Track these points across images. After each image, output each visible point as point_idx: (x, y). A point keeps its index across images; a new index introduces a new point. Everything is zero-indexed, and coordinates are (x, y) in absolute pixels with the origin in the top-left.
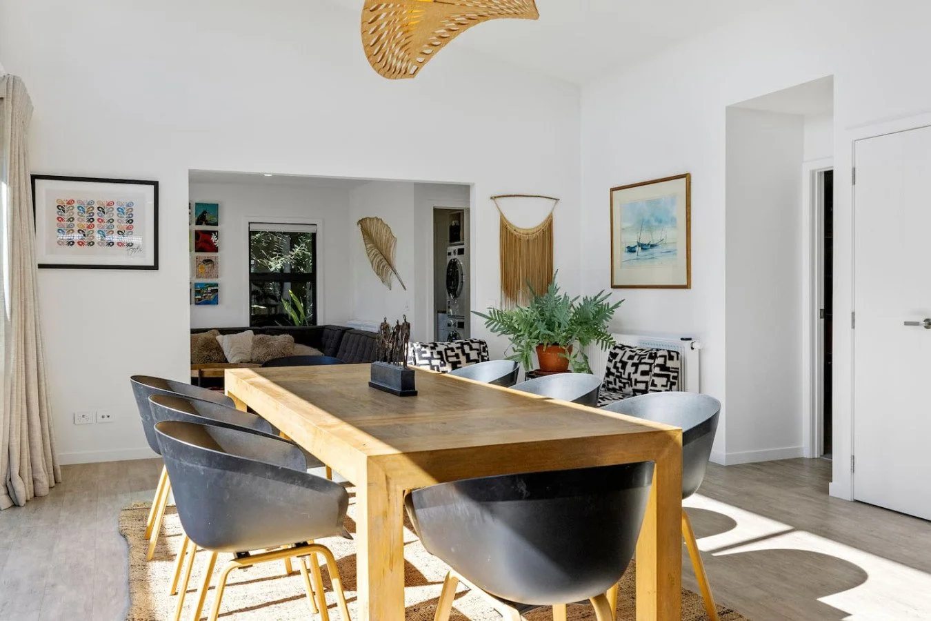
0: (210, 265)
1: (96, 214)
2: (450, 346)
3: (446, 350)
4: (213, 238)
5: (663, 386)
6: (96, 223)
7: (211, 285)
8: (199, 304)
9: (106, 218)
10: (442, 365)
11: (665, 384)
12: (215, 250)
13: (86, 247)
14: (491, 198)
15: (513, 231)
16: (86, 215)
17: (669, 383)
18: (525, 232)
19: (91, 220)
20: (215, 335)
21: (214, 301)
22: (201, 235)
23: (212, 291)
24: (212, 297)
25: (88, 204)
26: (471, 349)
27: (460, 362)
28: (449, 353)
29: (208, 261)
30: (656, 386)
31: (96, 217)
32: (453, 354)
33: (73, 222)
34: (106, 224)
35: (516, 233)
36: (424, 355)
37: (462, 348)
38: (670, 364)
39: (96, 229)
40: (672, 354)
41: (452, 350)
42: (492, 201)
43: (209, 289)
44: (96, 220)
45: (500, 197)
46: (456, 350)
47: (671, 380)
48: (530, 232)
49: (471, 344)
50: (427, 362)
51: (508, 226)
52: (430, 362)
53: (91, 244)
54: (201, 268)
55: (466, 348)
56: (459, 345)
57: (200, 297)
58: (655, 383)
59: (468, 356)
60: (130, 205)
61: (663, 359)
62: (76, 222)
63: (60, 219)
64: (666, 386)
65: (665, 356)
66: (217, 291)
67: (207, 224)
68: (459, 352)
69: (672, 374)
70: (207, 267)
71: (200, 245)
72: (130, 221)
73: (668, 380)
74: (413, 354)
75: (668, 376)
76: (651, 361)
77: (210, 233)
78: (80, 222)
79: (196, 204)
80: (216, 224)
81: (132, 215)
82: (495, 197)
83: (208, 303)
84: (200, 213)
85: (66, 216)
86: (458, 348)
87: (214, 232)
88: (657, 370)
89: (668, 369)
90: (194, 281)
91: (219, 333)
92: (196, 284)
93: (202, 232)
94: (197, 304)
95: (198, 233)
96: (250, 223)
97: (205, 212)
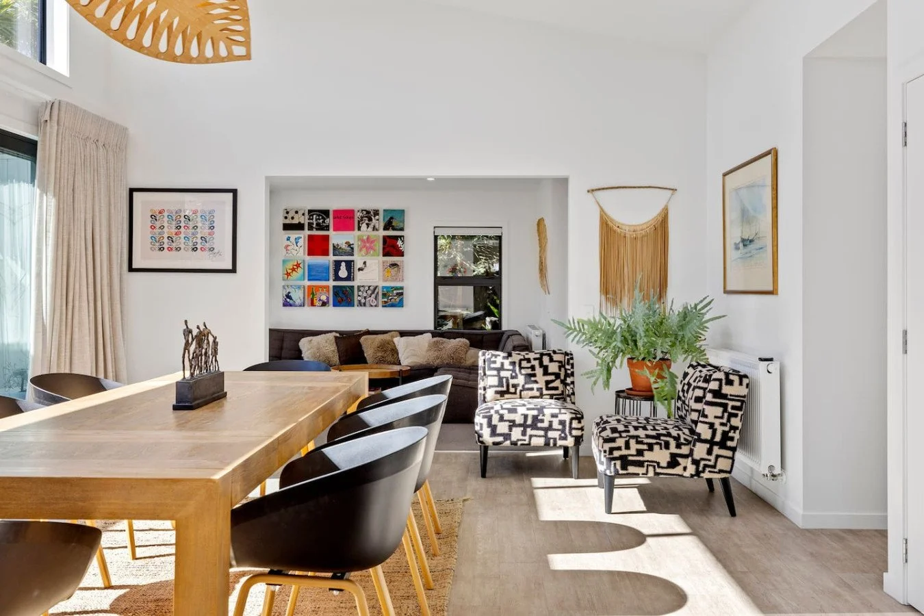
0: (396, 269)
1: (182, 222)
2: (527, 357)
3: (521, 360)
4: (399, 243)
5: (716, 417)
6: (182, 230)
7: (397, 288)
8: (385, 306)
9: (191, 224)
10: (513, 377)
11: (720, 415)
12: (401, 254)
13: (174, 253)
14: (588, 191)
15: (615, 228)
16: (174, 223)
17: (726, 415)
18: (632, 229)
19: (179, 227)
20: (393, 337)
21: (400, 304)
22: (388, 240)
23: (397, 294)
24: (398, 300)
25: (176, 213)
26: (551, 360)
27: (534, 375)
28: (524, 364)
29: (394, 265)
30: (706, 416)
31: (182, 224)
32: (529, 365)
33: (164, 230)
34: (191, 231)
35: (619, 230)
36: (493, 366)
37: (540, 360)
38: (726, 390)
39: (182, 236)
40: (731, 377)
41: (529, 360)
42: (590, 194)
43: (395, 292)
44: (182, 228)
45: (599, 189)
46: (532, 361)
47: (729, 410)
48: (638, 228)
49: (552, 354)
50: (495, 373)
51: (609, 223)
52: (499, 373)
53: (178, 249)
54: (388, 272)
55: (546, 360)
56: (538, 356)
57: (386, 300)
58: (706, 413)
59: (545, 369)
60: (211, 212)
61: (717, 383)
62: (166, 230)
63: (153, 227)
64: (722, 418)
65: (720, 380)
66: (402, 294)
67: (394, 229)
68: (536, 363)
69: (731, 404)
70: (393, 271)
71: (386, 250)
72: (212, 228)
73: (725, 410)
74: (483, 363)
75: (725, 406)
76: (705, 385)
77: (396, 238)
78: (169, 230)
79: (384, 210)
80: (402, 229)
81: (214, 222)
82: (593, 190)
83: (393, 306)
84: (387, 219)
85: (158, 224)
86: (535, 359)
87: (400, 237)
88: (709, 397)
89: (725, 396)
90: (381, 284)
91: (399, 335)
92: (383, 287)
93: (389, 237)
94: (383, 306)
95: (385, 238)
96: (435, 227)
97: (392, 218)
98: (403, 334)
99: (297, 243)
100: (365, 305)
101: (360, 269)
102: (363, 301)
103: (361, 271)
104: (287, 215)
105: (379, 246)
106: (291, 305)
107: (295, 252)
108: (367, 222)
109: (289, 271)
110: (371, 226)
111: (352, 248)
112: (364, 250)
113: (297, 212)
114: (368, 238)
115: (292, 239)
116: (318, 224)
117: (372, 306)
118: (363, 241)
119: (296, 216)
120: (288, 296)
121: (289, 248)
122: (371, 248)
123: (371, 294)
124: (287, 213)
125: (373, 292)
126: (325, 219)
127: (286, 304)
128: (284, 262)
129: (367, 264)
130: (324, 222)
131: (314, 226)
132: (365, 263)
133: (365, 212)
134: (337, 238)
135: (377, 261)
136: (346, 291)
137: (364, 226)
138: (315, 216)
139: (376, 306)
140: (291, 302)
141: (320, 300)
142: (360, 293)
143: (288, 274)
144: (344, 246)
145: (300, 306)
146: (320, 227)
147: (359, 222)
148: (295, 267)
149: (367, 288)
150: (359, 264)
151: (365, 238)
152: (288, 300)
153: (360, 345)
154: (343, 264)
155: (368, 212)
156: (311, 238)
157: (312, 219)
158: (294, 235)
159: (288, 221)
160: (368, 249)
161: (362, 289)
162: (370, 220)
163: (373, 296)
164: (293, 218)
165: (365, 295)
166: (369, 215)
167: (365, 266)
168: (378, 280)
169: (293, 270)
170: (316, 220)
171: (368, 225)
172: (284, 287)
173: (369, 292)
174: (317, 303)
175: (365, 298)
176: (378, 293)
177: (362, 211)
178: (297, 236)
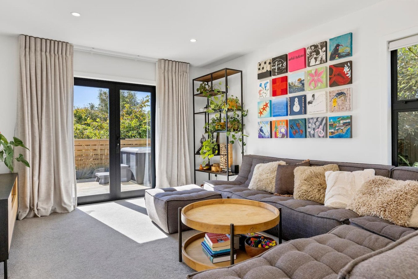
0: (343, 98)
4: (347, 69)
7: (343, 118)
8: (332, 137)
12: (349, 81)
21: (349, 134)
22: (334, 70)
23: (344, 124)
24: (345, 131)
29: (341, 94)
43: (341, 122)
54: (334, 102)
57: (333, 130)
66: (350, 124)
67: (340, 57)
70: (340, 100)
71: (334, 79)
77: (342, 65)
79: (330, 40)
80: (349, 54)
83: (340, 136)
84: (333, 48)
87: (348, 63)
90: (330, 115)
91: (338, 168)
92: (330, 118)
93: (335, 66)
94: (330, 137)
95: (331, 68)
96: (389, 42)
97: (338, 45)
98: (342, 167)
99: (265, 87)
100: (314, 136)
101: (310, 103)
102: (312, 132)
103: (310, 104)
104: (259, 67)
105: (325, 77)
106: (263, 137)
107: (264, 95)
108: (315, 56)
109: (262, 110)
110: (319, 59)
111: (303, 84)
112: (313, 83)
113: (265, 63)
114: (316, 72)
115: (263, 85)
116: (279, 69)
117: (320, 137)
118: (311, 75)
119: (265, 66)
120: (261, 130)
121: (261, 92)
122: (319, 81)
123: (319, 126)
124: (260, 65)
125: (321, 124)
126: (283, 63)
127: (260, 137)
128: (259, 103)
129: (316, 97)
130: (282, 66)
131: (276, 71)
132: (313, 96)
133: (313, 48)
134: (293, 77)
135: (324, 93)
136: (299, 123)
137: (313, 62)
138: (276, 63)
139: (323, 137)
140: (263, 134)
141: (281, 132)
142: (310, 125)
143: (261, 113)
144: (297, 84)
145: (268, 138)
146: (281, 71)
147: (308, 58)
148: (265, 107)
149: (315, 120)
150: (309, 99)
151: (313, 72)
152: (261, 133)
153: (292, 176)
154: (296, 100)
155: (316, 46)
156: (274, 81)
157: (275, 65)
158: (264, 81)
159: (260, 72)
160: (316, 82)
161: (311, 121)
162: (318, 53)
163: (321, 127)
164: (263, 68)
165: (314, 126)
166: (316, 49)
167: (314, 99)
168: (325, 111)
169: (264, 109)
170: (277, 65)
171: (316, 59)
172: (258, 123)
173: (318, 124)
174: (279, 135)
175: (314, 129)
176: (326, 124)
177: (311, 46)
178: (266, 81)
